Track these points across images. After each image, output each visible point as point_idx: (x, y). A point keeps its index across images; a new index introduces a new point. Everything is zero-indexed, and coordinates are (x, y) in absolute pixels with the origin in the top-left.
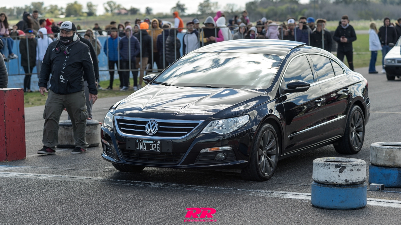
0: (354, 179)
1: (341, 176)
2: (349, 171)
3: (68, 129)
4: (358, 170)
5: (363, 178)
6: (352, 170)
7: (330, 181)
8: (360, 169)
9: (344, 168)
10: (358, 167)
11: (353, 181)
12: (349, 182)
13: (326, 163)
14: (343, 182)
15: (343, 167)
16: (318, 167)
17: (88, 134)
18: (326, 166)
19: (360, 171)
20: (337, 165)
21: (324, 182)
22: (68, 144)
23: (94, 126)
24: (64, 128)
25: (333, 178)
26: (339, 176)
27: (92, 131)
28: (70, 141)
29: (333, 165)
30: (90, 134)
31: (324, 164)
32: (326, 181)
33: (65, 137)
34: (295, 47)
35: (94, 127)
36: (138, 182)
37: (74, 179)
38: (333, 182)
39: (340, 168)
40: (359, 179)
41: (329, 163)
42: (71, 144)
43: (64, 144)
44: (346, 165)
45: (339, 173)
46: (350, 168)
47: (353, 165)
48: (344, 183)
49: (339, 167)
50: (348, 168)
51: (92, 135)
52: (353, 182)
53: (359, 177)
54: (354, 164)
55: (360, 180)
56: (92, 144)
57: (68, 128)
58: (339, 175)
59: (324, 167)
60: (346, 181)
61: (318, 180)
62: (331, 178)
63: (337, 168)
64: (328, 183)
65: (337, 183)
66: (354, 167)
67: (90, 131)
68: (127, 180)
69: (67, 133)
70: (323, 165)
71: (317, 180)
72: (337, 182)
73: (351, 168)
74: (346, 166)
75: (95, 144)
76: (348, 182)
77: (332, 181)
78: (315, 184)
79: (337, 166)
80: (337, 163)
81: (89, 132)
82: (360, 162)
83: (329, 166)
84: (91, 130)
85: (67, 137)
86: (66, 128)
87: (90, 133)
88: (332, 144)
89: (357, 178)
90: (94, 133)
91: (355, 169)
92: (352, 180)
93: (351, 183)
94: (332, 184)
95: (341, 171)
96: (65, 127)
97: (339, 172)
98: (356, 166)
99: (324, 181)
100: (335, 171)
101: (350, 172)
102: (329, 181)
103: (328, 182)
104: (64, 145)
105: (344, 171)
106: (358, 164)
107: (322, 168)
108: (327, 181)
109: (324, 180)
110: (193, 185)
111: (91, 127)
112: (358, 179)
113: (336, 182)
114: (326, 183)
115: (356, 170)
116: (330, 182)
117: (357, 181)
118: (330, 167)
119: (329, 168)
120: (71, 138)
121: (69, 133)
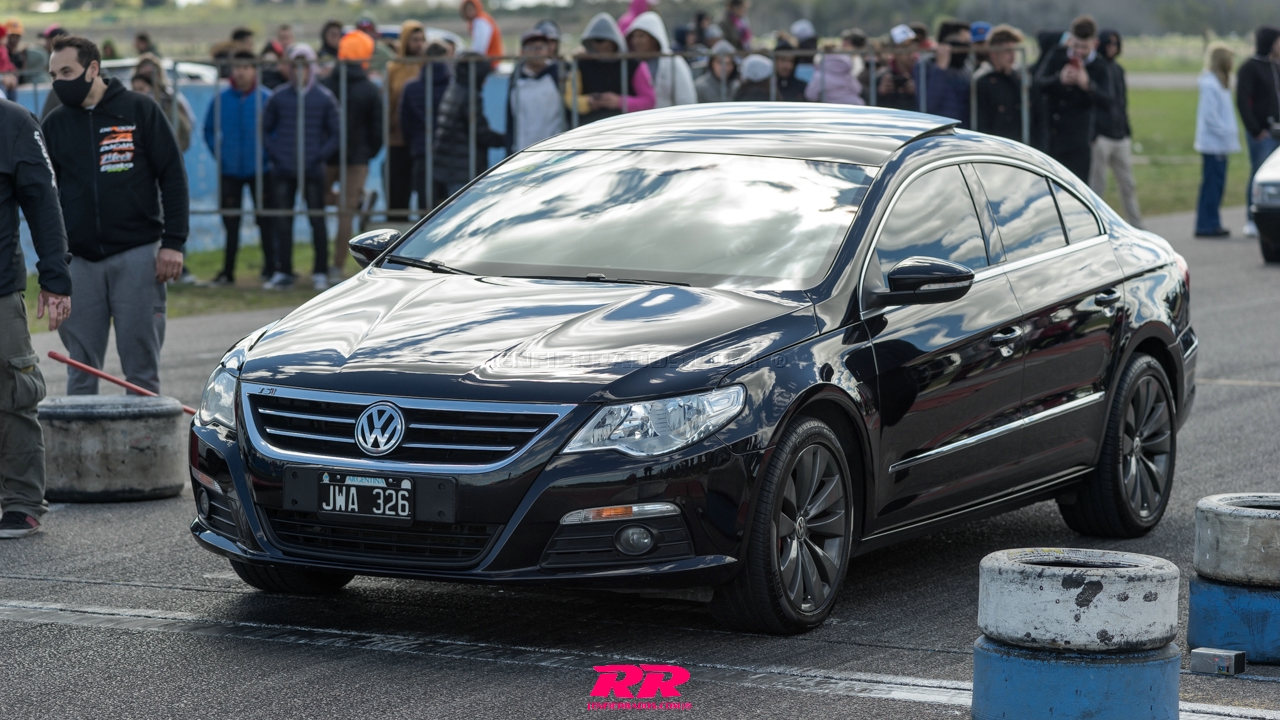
0: (1134, 631)
1: (1083, 617)
2: (1115, 599)
3: (67, 430)
4: (1149, 597)
5: (1168, 628)
6: (1126, 598)
7: (1044, 634)
8: (1156, 594)
9: (1096, 587)
10: (1148, 587)
11: (1130, 639)
12: (1115, 640)
13: (1029, 568)
14: (1090, 639)
15: (1091, 583)
16: (999, 582)
17: (142, 450)
18: (1030, 581)
19: (1155, 599)
20: (1070, 576)
21: (1021, 640)
23: (165, 420)
24: (55, 426)
25: (1055, 624)
26: (1077, 618)
27: (158, 439)
28: (74, 474)
29: (1054, 575)
30: (147, 451)
31: (1022, 573)
32: (1028, 635)
34: (920, 132)
35: (162, 425)
36: (327, 631)
37: (87, 619)
38: (1054, 641)
39: (1080, 590)
40: (1152, 629)
41: (1039, 568)
42: (78, 486)
44: (1102, 576)
45: (1075, 607)
46: (1120, 587)
47: (1131, 579)
48: (1096, 644)
49: (1078, 586)
50: (1111, 589)
51: (155, 455)
52: (1127, 643)
53: (1151, 622)
54: (1132, 575)
55: (1153, 632)
56: (155, 490)
58: (1076, 616)
59: (1022, 583)
60: (1104, 636)
61: (1000, 631)
62: (1048, 626)
63: (1070, 587)
64: (1035, 645)
65: (1068, 646)
66: (1131, 584)
67: (148, 438)
68: (286, 623)
69: (64, 444)
70: (1016, 575)
71: (995, 633)
72: (1067, 642)
73: (1122, 591)
74: (1103, 582)
75: (166, 488)
76: (1110, 640)
77: (1049, 636)
78: (985, 646)
79: (1069, 582)
80: (1068, 571)
81: (144, 444)
82: (1157, 568)
83: (1039, 582)
84: (152, 435)
87: (148, 448)
88: (1054, 500)
89: (1145, 628)
90: (163, 448)
91: (1136, 594)
92: (1126, 632)
93: (1120, 644)
94: (1051, 646)
95: (1083, 601)
97: (1078, 604)
98: (1141, 583)
99: (1019, 636)
100: (1060, 599)
101: (1118, 603)
102: (1039, 637)
103: (1034, 640)
105: (1095, 600)
106: (1150, 573)
107: (1013, 587)
108: (1033, 636)
109: (1021, 634)
110: (531, 646)
111: (152, 422)
112: (1147, 632)
113: (1065, 639)
114: (1027, 644)
115: (1142, 596)
116: (1044, 641)
117: (1145, 638)
118: (1045, 583)
119: (1041, 588)
120: (75, 463)
121: (71, 445)
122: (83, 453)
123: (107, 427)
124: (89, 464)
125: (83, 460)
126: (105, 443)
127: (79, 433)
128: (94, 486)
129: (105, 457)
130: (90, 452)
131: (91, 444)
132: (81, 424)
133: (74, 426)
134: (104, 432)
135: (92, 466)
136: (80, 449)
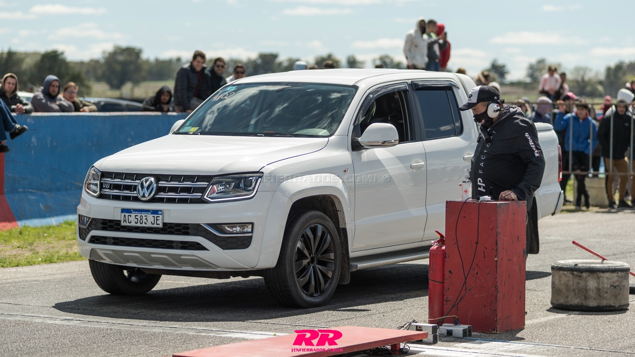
3: (580, 276)
17: (615, 287)
22: (580, 303)
23: (624, 273)
24: (573, 274)
27: (622, 282)
28: (583, 298)
33: (574, 290)
35: (623, 275)
42: (585, 303)
43: (572, 303)
51: (620, 289)
56: (620, 306)
57: (579, 274)
67: (618, 281)
69: (579, 283)
75: (624, 305)
81: (616, 284)
84: (620, 280)
85: (577, 291)
86: (577, 275)
87: (618, 286)
90: (623, 286)
96: (575, 273)
104: (571, 306)
111: (620, 274)
120: (584, 292)
121: (582, 283)
122: (588, 288)
123: (600, 276)
124: (591, 293)
125: (588, 291)
126: (598, 283)
127: (587, 278)
128: (592, 303)
129: (598, 290)
130: (591, 287)
131: (592, 284)
132: (587, 274)
133: (584, 275)
134: (599, 278)
135: (592, 294)
136: (586, 286)
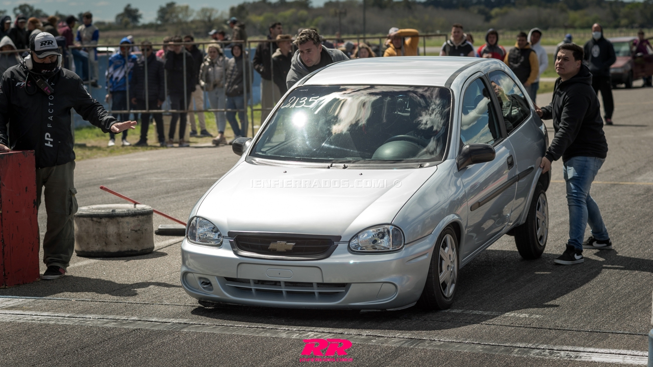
3: (100, 222)
17: (136, 231)
22: (101, 249)
24: (92, 220)
27: (144, 226)
28: (104, 244)
30: (139, 232)
33: (94, 236)
35: (145, 219)
43: (93, 250)
96: (95, 219)
104: (93, 252)
120: (105, 238)
121: (102, 230)
122: (108, 233)
123: (119, 221)
124: (111, 238)
125: (108, 236)
126: (118, 228)
127: (106, 224)
128: (113, 249)
129: (119, 235)
130: (111, 233)
131: (112, 229)
132: (107, 219)
133: (103, 220)
134: (118, 223)
135: (112, 240)
136: (106, 232)
